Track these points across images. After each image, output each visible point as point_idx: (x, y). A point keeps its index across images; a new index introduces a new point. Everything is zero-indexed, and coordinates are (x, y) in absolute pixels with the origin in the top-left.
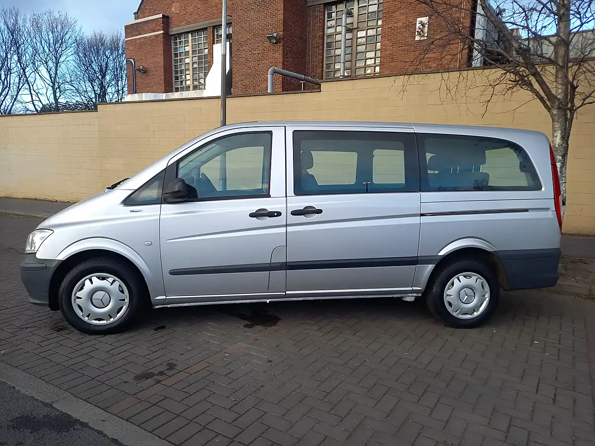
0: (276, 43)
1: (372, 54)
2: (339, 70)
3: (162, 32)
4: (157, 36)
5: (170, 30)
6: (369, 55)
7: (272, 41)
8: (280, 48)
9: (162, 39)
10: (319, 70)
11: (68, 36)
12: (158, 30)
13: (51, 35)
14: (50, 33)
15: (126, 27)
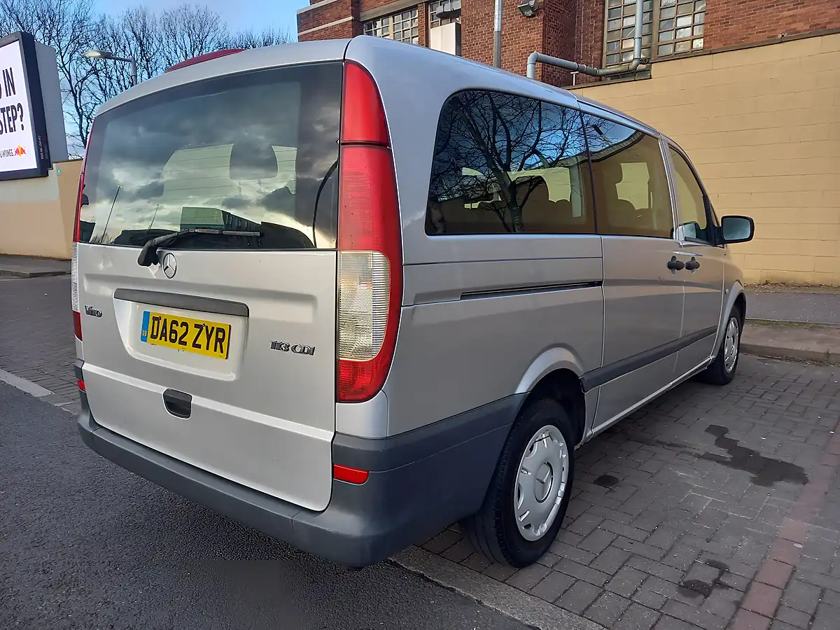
0: (533, 16)
1: (687, 21)
2: (632, 50)
3: (351, 18)
4: (342, 25)
5: (362, 14)
6: (682, 22)
7: (526, 13)
8: (538, 24)
9: (351, 29)
10: (596, 54)
11: (209, 38)
12: (346, 16)
13: (187, 39)
14: (186, 36)
15: (299, 16)
